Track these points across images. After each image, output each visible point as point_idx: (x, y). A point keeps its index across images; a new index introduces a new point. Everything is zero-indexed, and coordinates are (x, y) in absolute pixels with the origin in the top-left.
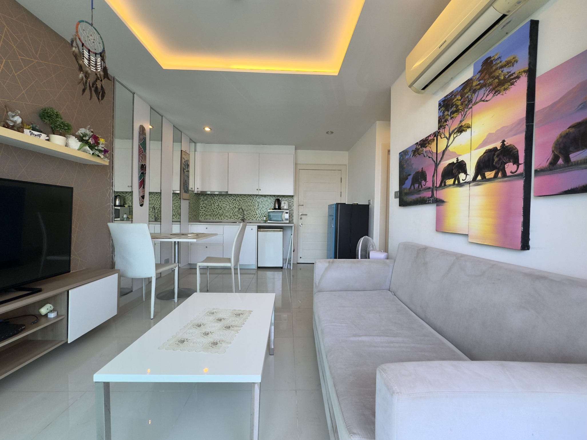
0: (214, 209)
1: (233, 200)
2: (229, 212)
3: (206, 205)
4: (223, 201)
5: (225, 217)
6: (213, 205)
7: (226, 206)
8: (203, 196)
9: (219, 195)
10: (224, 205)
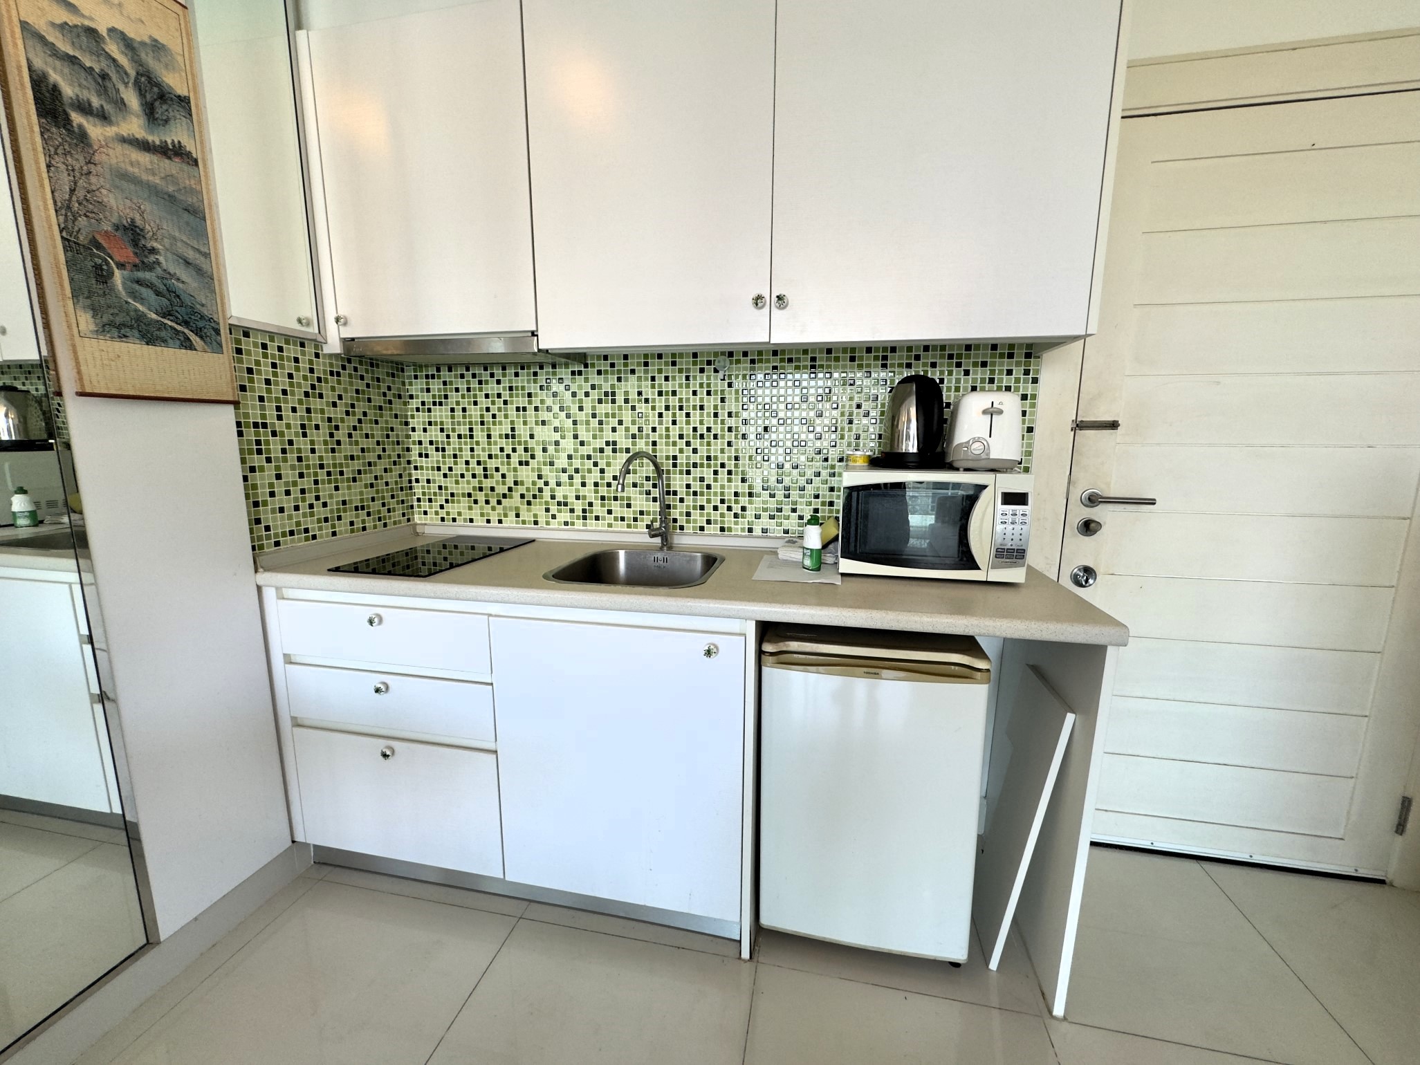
0: (490, 457)
1: (595, 395)
2: (577, 479)
3: (441, 437)
4: (536, 409)
5: (554, 509)
6: (480, 435)
7: (557, 436)
8: (420, 384)
9: (511, 371)
10: (544, 434)
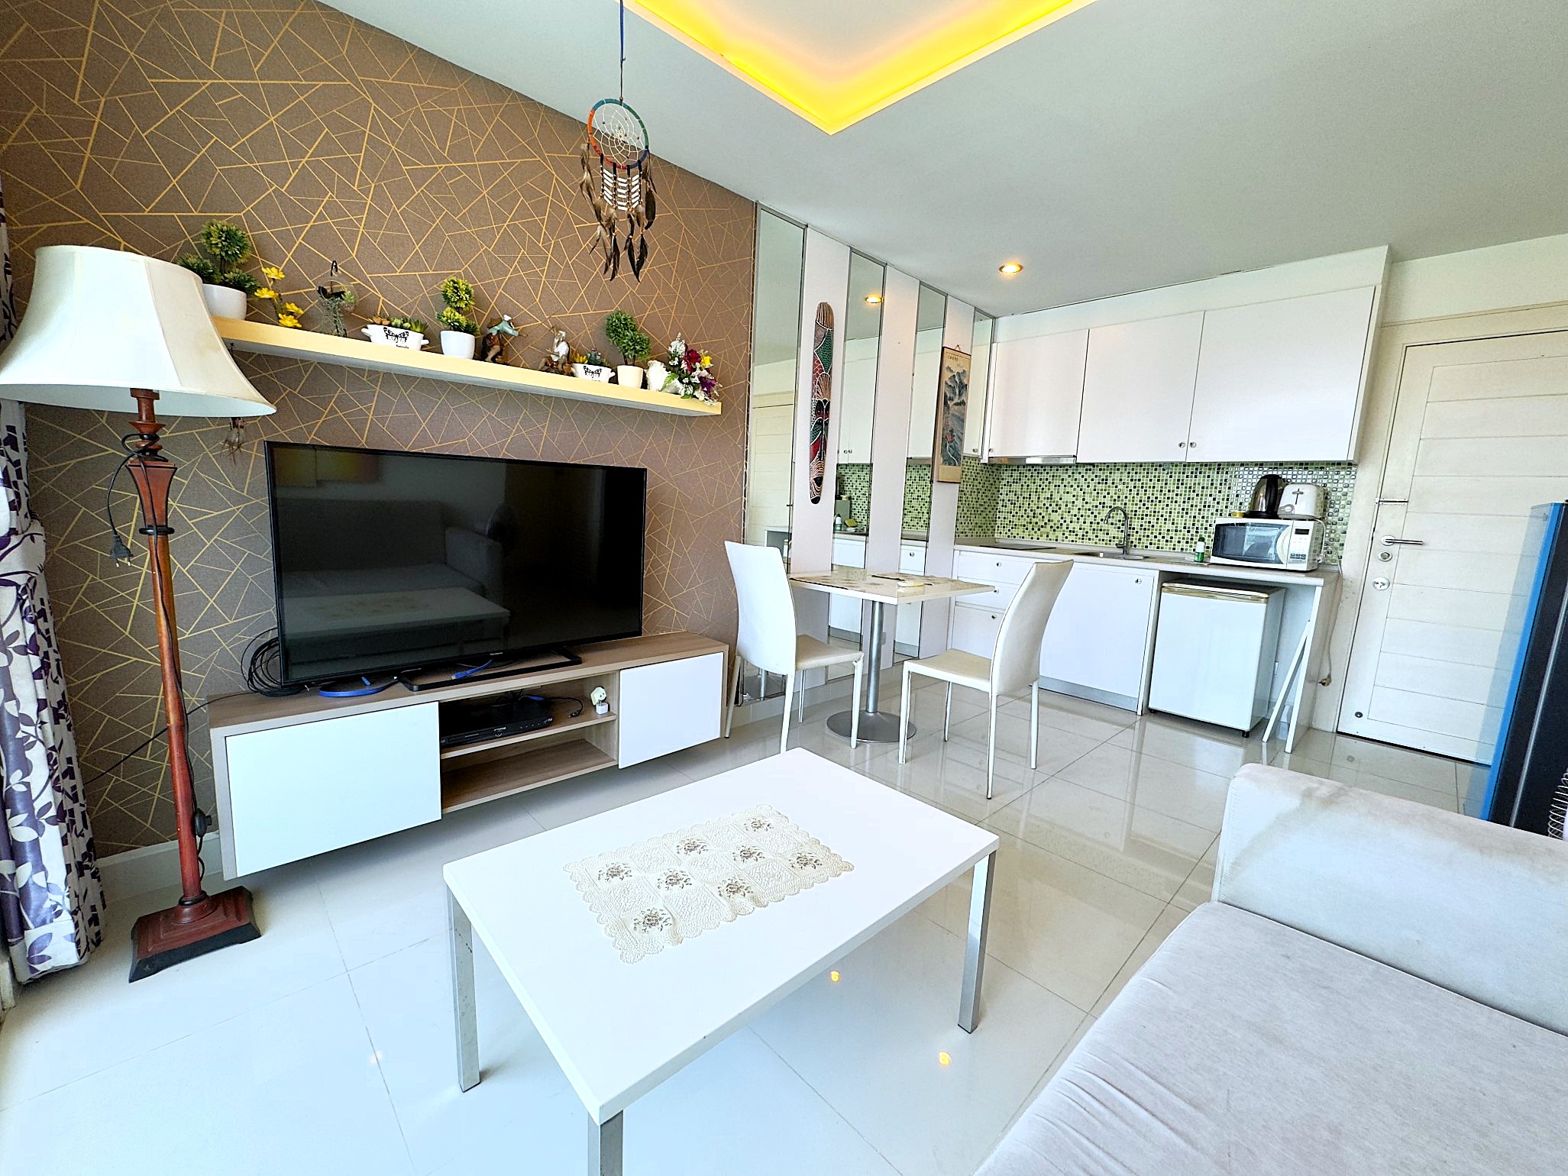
0: (1038, 508)
1: (1096, 480)
2: (1082, 520)
3: (1014, 498)
4: (1065, 486)
5: (1067, 534)
6: (1034, 497)
7: (1074, 499)
8: (1009, 473)
9: (1054, 468)
10: (1066, 497)
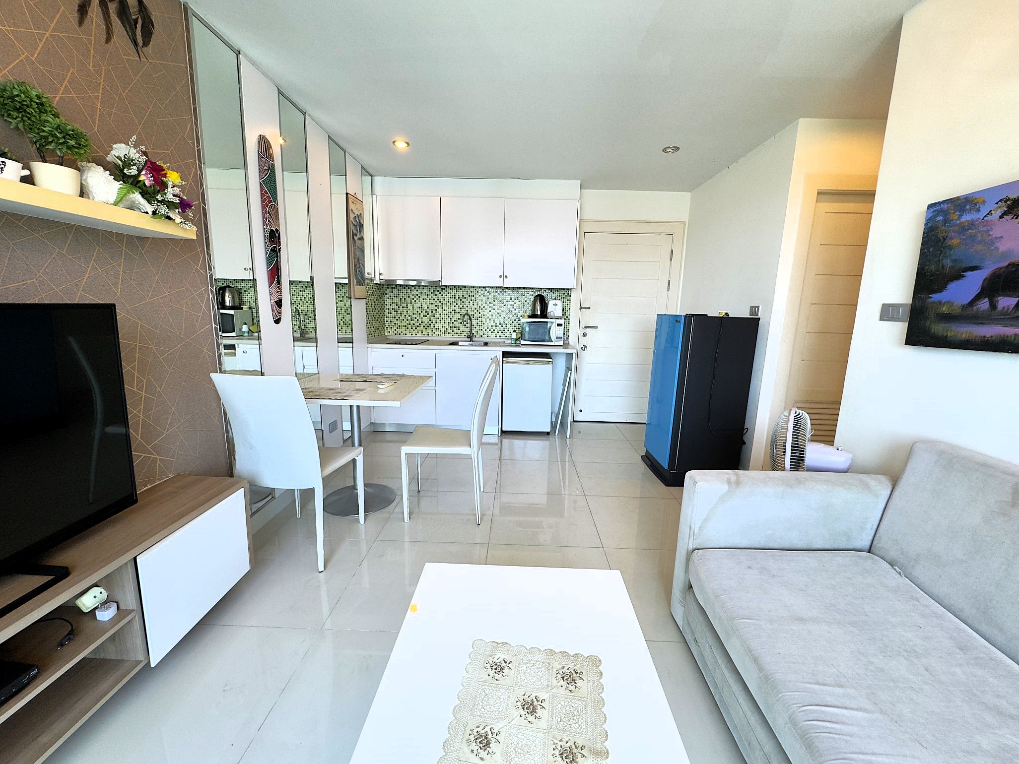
0: (413, 314)
1: (449, 296)
2: (443, 321)
3: (396, 307)
5: (434, 331)
8: (390, 290)
